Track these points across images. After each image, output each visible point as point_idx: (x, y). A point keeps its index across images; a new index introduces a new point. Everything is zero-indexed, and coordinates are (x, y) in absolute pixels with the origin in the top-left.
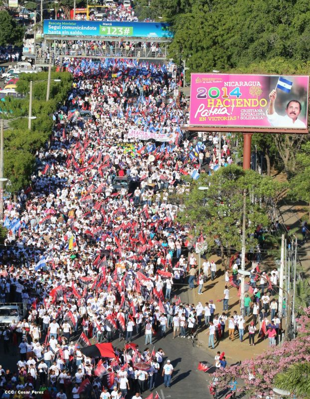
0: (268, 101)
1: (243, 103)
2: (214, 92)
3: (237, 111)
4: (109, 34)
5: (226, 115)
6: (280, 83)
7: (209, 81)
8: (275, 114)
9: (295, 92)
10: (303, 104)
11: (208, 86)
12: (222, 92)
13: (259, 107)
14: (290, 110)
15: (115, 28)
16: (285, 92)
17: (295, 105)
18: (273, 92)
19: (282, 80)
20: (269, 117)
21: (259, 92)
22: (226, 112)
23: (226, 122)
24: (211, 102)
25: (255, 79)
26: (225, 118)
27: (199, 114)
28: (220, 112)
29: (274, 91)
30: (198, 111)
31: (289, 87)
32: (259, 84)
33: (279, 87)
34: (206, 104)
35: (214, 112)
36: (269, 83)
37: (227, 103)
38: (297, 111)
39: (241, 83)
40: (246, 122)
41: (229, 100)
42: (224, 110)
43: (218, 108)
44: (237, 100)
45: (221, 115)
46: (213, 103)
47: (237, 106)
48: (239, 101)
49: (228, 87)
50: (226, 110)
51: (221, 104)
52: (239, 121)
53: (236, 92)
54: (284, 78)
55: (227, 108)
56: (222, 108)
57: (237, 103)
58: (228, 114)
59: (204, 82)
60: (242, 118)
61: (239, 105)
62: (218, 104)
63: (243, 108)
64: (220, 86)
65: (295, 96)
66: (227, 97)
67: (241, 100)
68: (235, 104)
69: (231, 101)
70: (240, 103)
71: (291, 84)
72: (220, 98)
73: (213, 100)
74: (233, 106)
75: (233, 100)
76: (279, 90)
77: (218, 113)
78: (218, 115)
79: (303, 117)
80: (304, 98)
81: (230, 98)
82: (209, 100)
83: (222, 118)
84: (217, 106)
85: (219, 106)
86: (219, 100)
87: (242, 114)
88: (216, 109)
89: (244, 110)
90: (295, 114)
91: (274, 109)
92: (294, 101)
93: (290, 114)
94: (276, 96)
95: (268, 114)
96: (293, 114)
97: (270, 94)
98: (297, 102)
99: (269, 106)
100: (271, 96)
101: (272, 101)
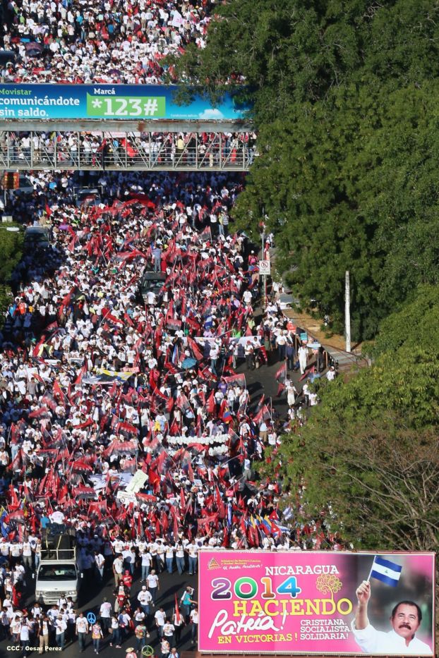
0: (354, 602)
1: (304, 607)
2: (246, 587)
3: (294, 624)
4: (109, 113)
5: (270, 631)
6: (376, 567)
7: (235, 566)
8: (369, 628)
9: (408, 584)
10: (424, 608)
11: (234, 575)
12: (261, 587)
13: (336, 616)
14: (399, 621)
15: (123, 101)
16: (387, 585)
17: (408, 611)
18: (364, 585)
19: (381, 561)
20: (358, 634)
21: (337, 585)
22: (270, 625)
23: (271, 645)
24: (239, 606)
25: (328, 561)
26: (269, 638)
27: (218, 629)
28: (259, 625)
29: (366, 582)
30: (216, 624)
31: (394, 575)
32: (335, 570)
33: (375, 574)
34: (231, 610)
35: (247, 627)
36: (353, 570)
37: (272, 608)
38: (413, 623)
39: (299, 569)
40: (311, 644)
41: (276, 603)
42: (268, 621)
43: (255, 618)
44: (293, 602)
45: (261, 632)
46: (244, 608)
47: (293, 613)
48: (296, 604)
49: (273, 577)
50: (271, 622)
51: (260, 609)
52: (298, 643)
53: (289, 587)
54: (386, 559)
55: (273, 618)
56: (262, 618)
57: (294, 607)
58: (277, 630)
59: (225, 568)
60: (303, 637)
61: (296, 611)
62: (254, 610)
63: (305, 617)
64: (258, 574)
65: (408, 592)
66: (272, 596)
67: (301, 601)
68: (289, 609)
69: (281, 604)
70: (298, 607)
71: (399, 569)
72: (258, 598)
73: (244, 603)
74: (285, 614)
75: (284, 602)
76: (376, 581)
77: (255, 627)
78: (255, 632)
79: (426, 634)
80: (426, 596)
81: (278, 598)
82: (236, 603)
83: (264, 638)
84: (252, 614)
85: (257, 613)
86: (256, 603)
87: (303, 629)
88: (251, 620)
89: (308, 622)
90: (409, 628)
91: (366, 619)
92: (406, 602)
93: (400, 627)
94: (369, 594)
95: (356, 628)
96: (405, 629)
97: (358, 590)
98: (412, 604)
99: (357, 613)
100: (359, 594)
101: (362, 603)
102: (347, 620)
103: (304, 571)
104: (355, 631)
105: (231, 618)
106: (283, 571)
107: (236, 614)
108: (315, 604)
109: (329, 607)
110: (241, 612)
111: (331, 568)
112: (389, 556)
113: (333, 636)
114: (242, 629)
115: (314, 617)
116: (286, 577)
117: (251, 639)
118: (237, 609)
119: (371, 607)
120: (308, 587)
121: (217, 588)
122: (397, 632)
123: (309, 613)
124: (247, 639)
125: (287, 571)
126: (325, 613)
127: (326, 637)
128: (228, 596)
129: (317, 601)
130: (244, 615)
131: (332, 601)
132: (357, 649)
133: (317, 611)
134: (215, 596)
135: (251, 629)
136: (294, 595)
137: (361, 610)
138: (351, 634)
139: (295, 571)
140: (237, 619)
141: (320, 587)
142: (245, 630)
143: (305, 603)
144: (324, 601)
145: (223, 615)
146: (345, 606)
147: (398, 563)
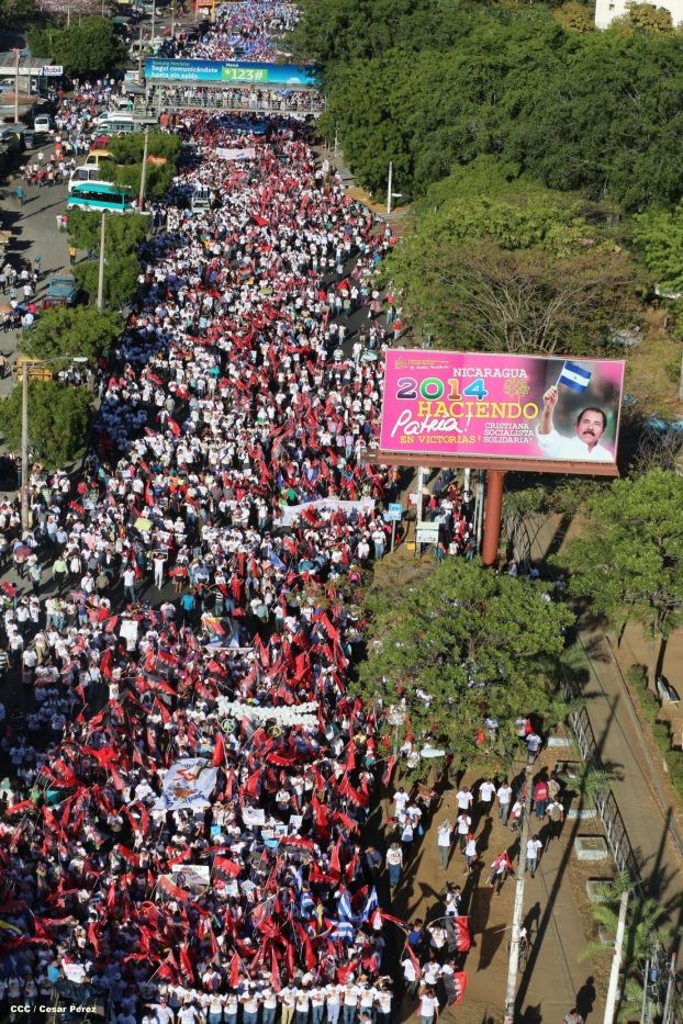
0: (541, 406)
1: (489, 410)
2: (432, 388)
3: (478, 426)
5: (454, 433)
6: (565, 373)
7: (423, 365)
8: (554, 433)
9: (596, 391)
10: (610, 415)
11: (420, 375)
12: (448, 388)
13: (521, 420)
14: (584, 427)
16: (575, 391)
17: (593, 417)
18: (552, 391)
19: (571, 367)
20: (542, 439)
21: (524, 389)
22: (454, 426)
23: (454, 447)
24: (424, 407)
25: (517, 365)
26: (451, 439)
27: (401, 429)
28: (443, 426)
29: (554, 388)
30: (399, 423)
31: (582, 381)
32: (524, 374)
33: (565, 380)
34: (415, 410)
35: (431, 427)
36: (543, 374)
37: (457, 410)
38: (597, 429)
39: (488, 372)
40: (494, 447)
41: (462, 404)
42: (452, 423)
43: (439, 419)
44: (478, 404)
45: (444, 433)
46: (429, 409)
47: (478, 416)
48: (481, 407)
49: (460, 379)
50: (456, 423)
51: (445, 410)
52: (480, 446)
53: (475, 389)
54: (576, 364)
55: (457, 420)
56: (447, 419)
57: (479, 410)
58: (460, 431)
59: (412, 368)
60: (487, 440)
61: (481, 413)
62: (439, 411)
63: (490, 420)
64: (446, 375)
65: (595, 399)
66: (459, 397)
67: (487, 404)
68: (474, 412)
69: (466, 407)
70: (483, 410)
71: (588, 376)
72: (444, 399)
73: (429, 403)
74: (470, 416)
75: (470, 404)
76: (565, 386)
77: (439, 428)
78: (439, 433)
79: (610, 440)
80: (613, 403)
81: (465, 400)
82: (421, 403)
83: (446, 439)
84: (437, 415)
85: (442, 414)
86: (441, 404)
87: (487, 432)
88: (436, 421)
89: (493, 425)
90: (593, 435)
91: (551, 424)
92: (593, 409)
93: (585, 433)
94: (556, 399)
95: (540, 433)
96: (589, 435)
97: (546, 395)
98: (598, 411)
99: (543, 418)
100: (547, 399)
101: (548, 408)
102: (531, 424)
103: (492, 374)
104: (539, 437)
105: (415, 417)
106: (471, 373)
107: (421, 415)
108: (500, 407)
109: (515, 410)
110: (425, 412)
111: (520, 372)
112: (578, 362)
113: (516, 440)
114: (426, 429)
115: (499, 420)
116: (474, 379)
117: (433, 439)
118: (421, 409)
119: (557, 412)
120: (496, 390)
121: (402, 387)
122: (581, 438)
123: (494, 416)
124: (429, 440)
125: (474, 373)
126: (510, 416)
127: (510, 440)
128: (413, 396)
129: (504, 405)
130: (428, 416)
131: (518, 405)
132: (540, 454)
133: (502, 415)
134: (400, 396)
135: (434, 429)
136: (480, 398)
137: (547, 415)
138: (535, 438)
139: (483, 373)
140: (421, 420)
141: (508, 389)
142: (429, 431)
143: (491, 407)
144: (510, 405)
145: (407, 415)
146: (531, 410)
147: (588, 369)
